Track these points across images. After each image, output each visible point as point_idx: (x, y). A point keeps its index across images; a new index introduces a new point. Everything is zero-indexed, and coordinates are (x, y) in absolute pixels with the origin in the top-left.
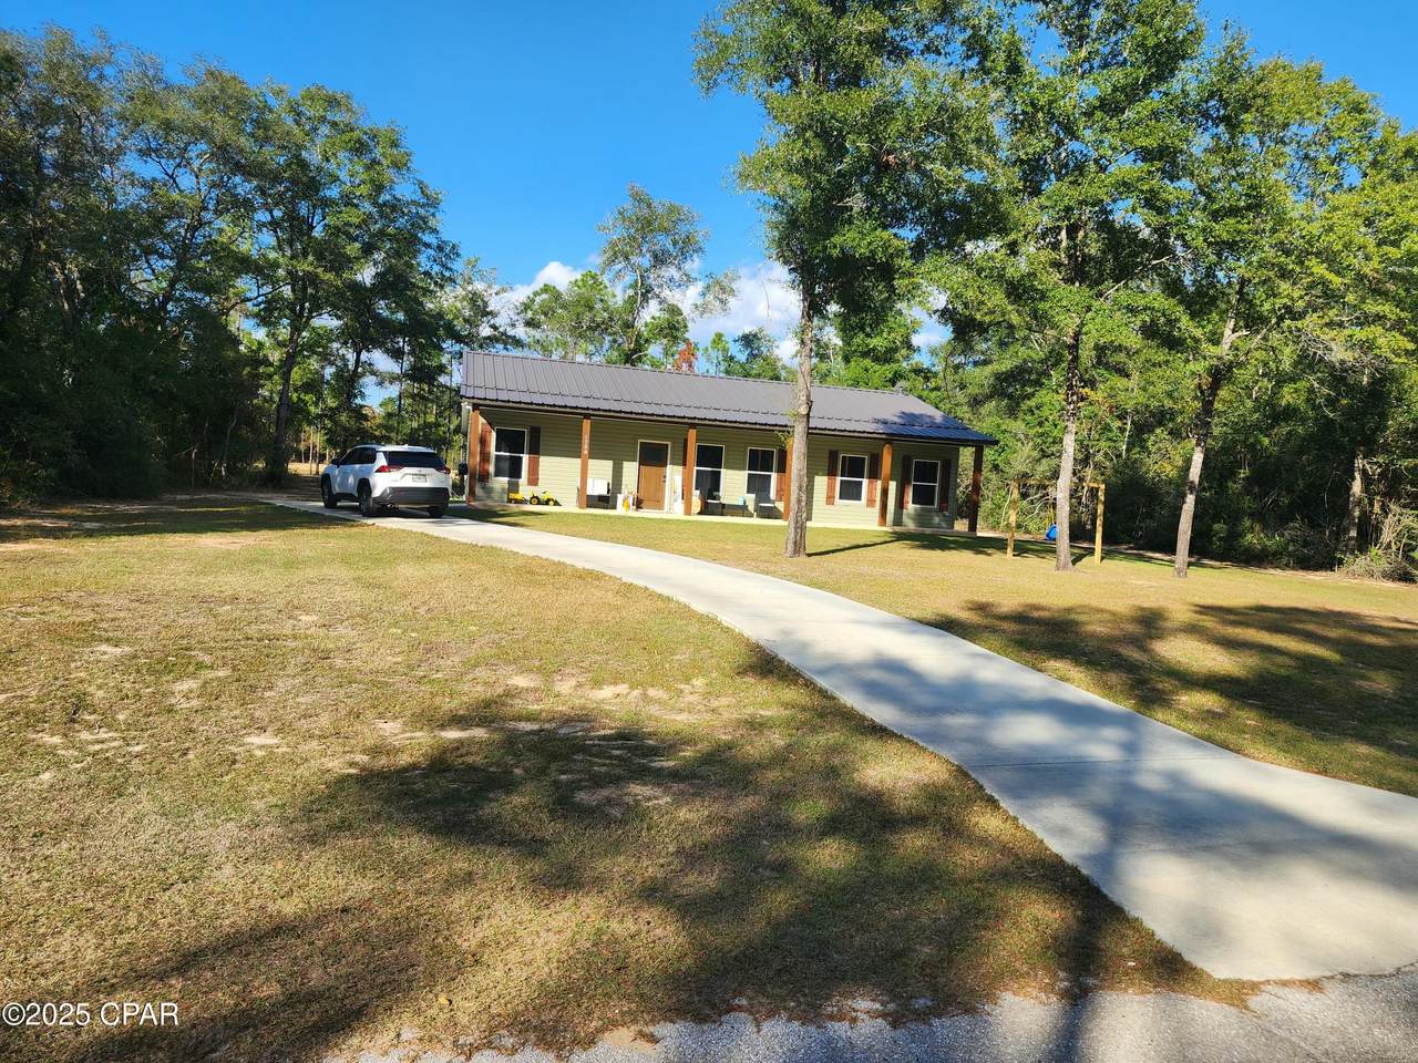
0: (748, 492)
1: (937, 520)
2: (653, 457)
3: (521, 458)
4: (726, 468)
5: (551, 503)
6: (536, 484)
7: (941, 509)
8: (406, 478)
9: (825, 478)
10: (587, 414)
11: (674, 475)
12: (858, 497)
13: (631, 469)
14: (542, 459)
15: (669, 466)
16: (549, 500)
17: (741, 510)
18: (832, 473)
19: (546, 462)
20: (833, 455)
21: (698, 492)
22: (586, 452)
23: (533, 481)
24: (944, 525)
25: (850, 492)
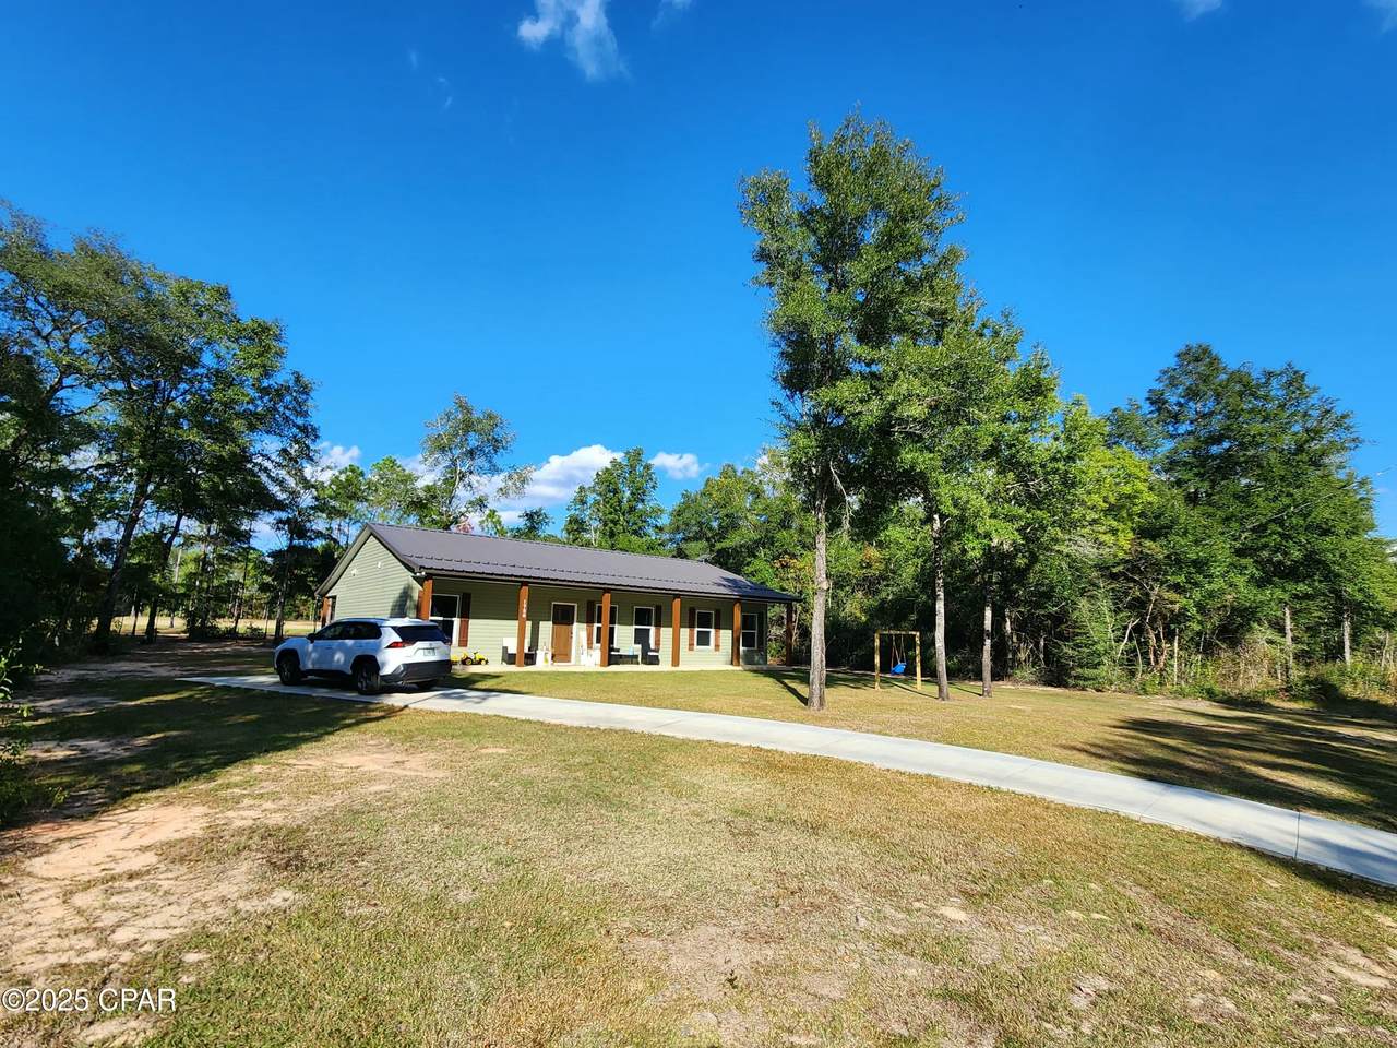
0: (636, 642)
1: (757, 658)
2: (563, 618)
3: (452, 622)
4: (619, 624)
5: (483, 662)
6: (466, 646)
7: (760, 650)
8: (419, 653)
9: (688, 629)
10: (524, 582)
11: (579, 631)
12: (708, 644)
13: (546, 628)
14: (471, 621)
15: (575, 625)
16: (481, 660)
17: (631, 659)
18: (691, 626)
19: (475, 625)
20: (692, 611)
21: (599, 645)
22: (524, 616)
23: (463, 642)
24: (761, 661)
25: (703, 640)
